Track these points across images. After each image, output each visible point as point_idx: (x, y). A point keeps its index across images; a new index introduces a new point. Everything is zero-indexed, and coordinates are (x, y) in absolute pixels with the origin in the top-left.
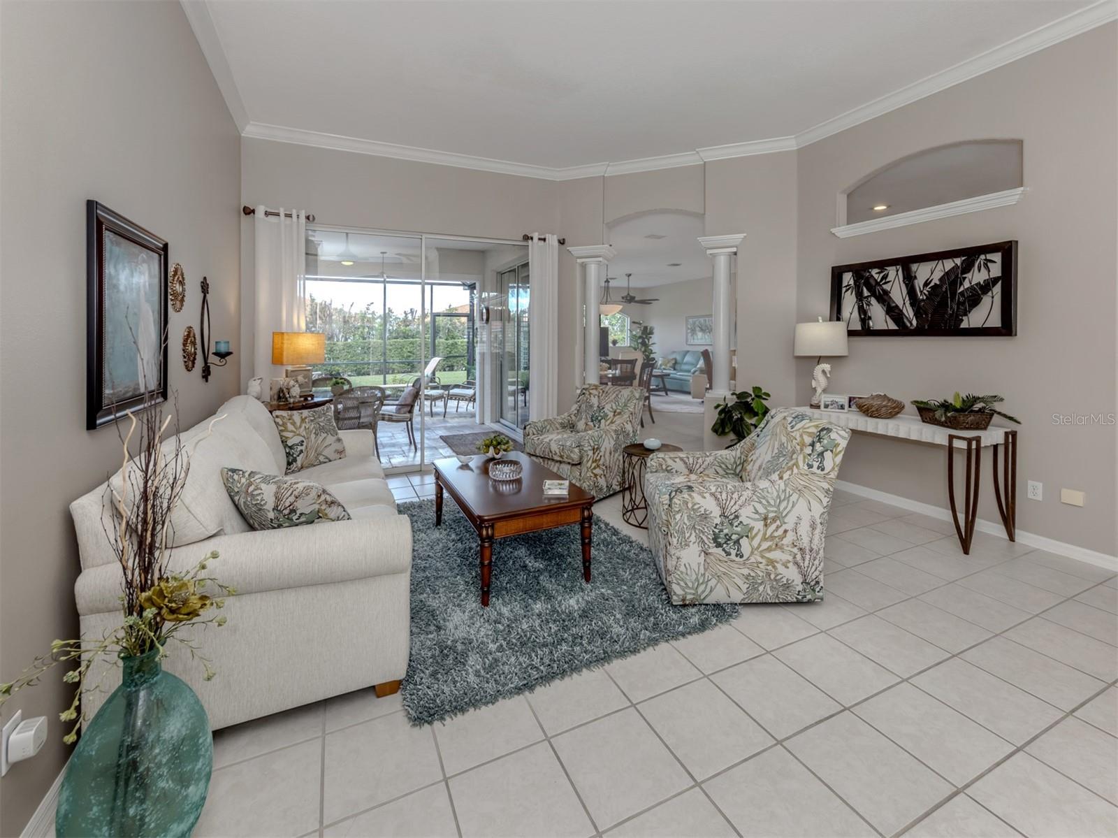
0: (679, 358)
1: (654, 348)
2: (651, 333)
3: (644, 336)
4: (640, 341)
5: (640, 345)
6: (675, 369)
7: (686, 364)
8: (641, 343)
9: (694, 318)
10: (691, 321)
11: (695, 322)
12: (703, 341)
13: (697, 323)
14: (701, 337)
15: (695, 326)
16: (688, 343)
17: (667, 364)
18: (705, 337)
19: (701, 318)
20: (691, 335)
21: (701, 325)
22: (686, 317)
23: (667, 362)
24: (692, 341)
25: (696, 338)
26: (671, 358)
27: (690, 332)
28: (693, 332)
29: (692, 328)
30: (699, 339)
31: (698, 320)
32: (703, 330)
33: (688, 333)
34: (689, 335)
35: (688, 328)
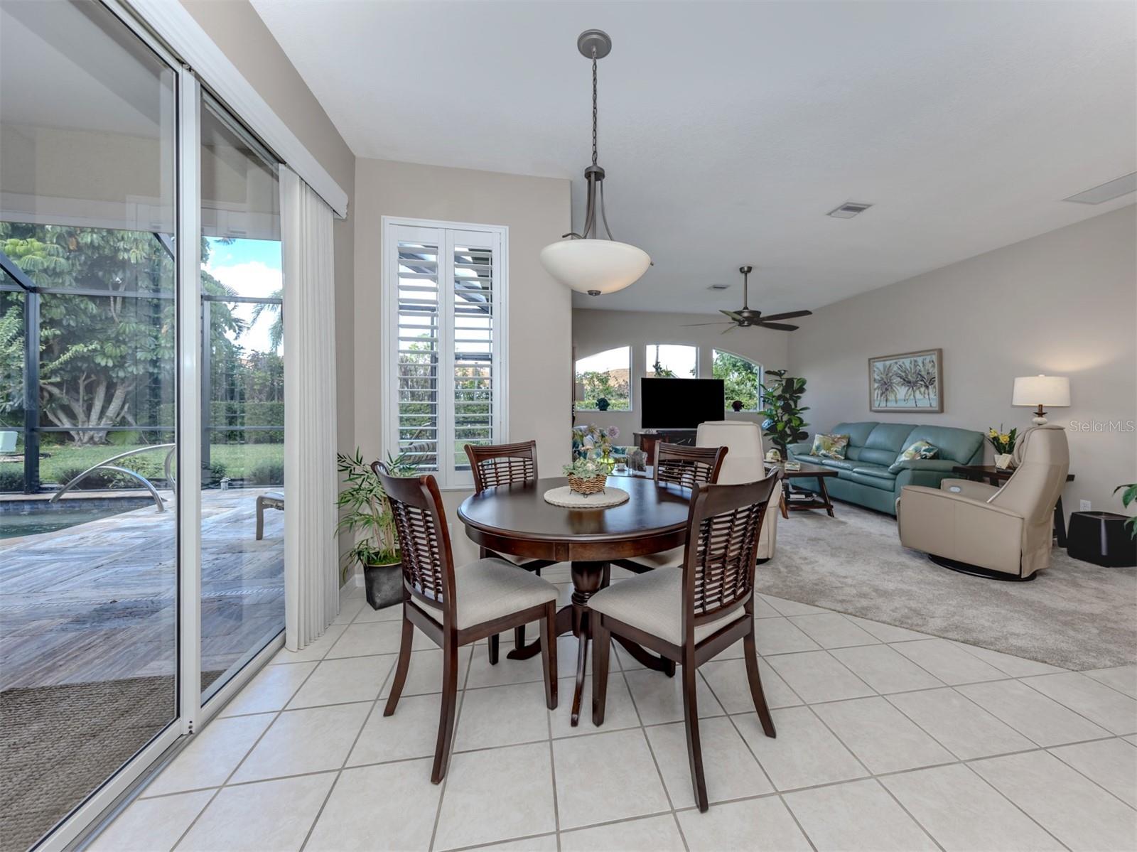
0: (855, 436)
1: (805, 416)
2: (801, 390)
3: (788, 396)
4: (780, 403)
5: (780, 411)
6: (847, 458)
7: (872, 448)
8: (782, 408)
9: (887, 360)
10: (879, 365)
11: (890, 366)
12: (910, 405)
13: (895, 369)
14: (905, 396)
15: (891, 374)
16: (873, 409)
17: (831, 447)
18: (914, 396)
19: (903, 360)
20: (880, 392)
21: (905, 372)
22: (870, 360)
23: (831, 442)
24: (883, 404)
25: (893, 398)
26: (839, 436)
27: (878, 388)
28: (886, 386)
29: (883, 379)
30: (900, 400)
31: (896, 363)
32: (909, 382)
33: (875, 389)
34: (877, 393)
35: (872, 380)
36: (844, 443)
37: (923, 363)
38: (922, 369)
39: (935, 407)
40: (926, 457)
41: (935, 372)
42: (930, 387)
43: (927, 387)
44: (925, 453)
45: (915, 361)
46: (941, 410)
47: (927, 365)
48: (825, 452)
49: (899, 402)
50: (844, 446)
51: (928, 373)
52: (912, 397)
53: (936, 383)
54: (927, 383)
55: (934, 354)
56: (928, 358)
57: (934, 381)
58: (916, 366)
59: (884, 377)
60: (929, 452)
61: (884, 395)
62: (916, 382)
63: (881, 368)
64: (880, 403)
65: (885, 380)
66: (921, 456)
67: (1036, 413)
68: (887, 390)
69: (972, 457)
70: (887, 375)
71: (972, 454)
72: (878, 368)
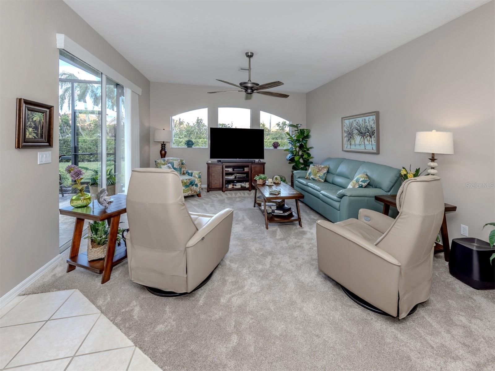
0: (332, 166)
1: (312, 152)
2: (308, 136)
3: (301, 140)
4: (297, 144)
6: (326, 181)
7: (339, 175)
8: (299, 147)
9: (350, 119)
10: (347, 122)
11: (352, 123)
12: (362, 148)
13: (355, 124)
14: (360, 142)
15: (352, 128)
16: (344, 149)
17: (317, 174)
18: (364, 143)
19: (359, 119)
20: (347, 139)
21: (359, 126)
22: (342, 118)
23: (317, 170)
24: (349, 147)
25: (354, 143)
26: (323, 166)
27: (347, 136)
28: (350, 135)
29: (349, 131)
30: (357, 144)
31: (355, 120)
32: (362, 133)
33: (345, 137)
34: (346, 139)
35: (344, 131)
36: (325, 171)
37: (369, 121)
38: (368, 125)
39: (375, 150)
40: (362, 186)
41: (374, 126)
42: (372, 136)
43: (371, 137)
44: (361, 183)
45: (365, 120)
46: (378, 153)
47: (370, 121)
48: (313, 177)
49: (356, 146)
50: (325, 173)
51: (371, 128)
52: (363, 143)
53: (375, 134)
54: (371, 134)
55: (374, 115)
56: (371, 117)
57: (374, 133)
58: (365, 122)
59: (349, 129)
60: (364, 183)
61: (349, 141)
62: (365, 133)
63: (348, 124)
64: (347, 147)
65: (350, 131)
66: (359, 185)
67: (430, 159)
68: (351, 137)
69: (392, 187)
70: (351, 128)
71: (392, 184)
72: (346, 124)
